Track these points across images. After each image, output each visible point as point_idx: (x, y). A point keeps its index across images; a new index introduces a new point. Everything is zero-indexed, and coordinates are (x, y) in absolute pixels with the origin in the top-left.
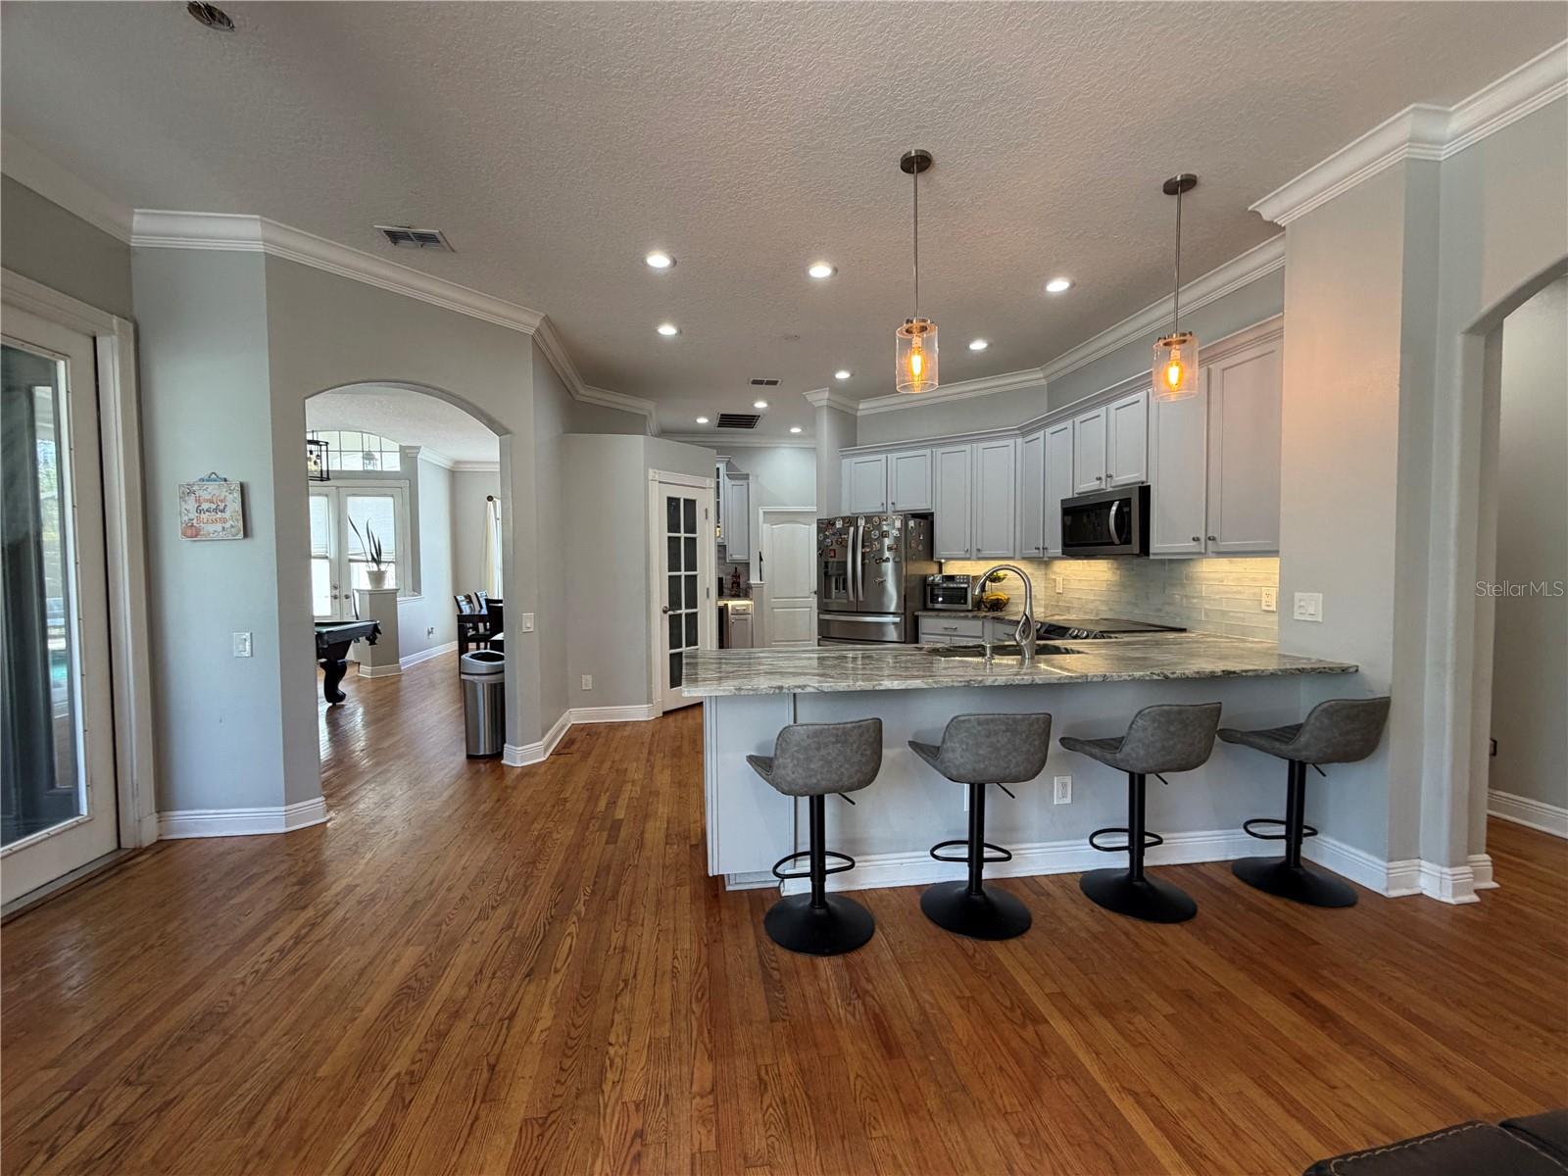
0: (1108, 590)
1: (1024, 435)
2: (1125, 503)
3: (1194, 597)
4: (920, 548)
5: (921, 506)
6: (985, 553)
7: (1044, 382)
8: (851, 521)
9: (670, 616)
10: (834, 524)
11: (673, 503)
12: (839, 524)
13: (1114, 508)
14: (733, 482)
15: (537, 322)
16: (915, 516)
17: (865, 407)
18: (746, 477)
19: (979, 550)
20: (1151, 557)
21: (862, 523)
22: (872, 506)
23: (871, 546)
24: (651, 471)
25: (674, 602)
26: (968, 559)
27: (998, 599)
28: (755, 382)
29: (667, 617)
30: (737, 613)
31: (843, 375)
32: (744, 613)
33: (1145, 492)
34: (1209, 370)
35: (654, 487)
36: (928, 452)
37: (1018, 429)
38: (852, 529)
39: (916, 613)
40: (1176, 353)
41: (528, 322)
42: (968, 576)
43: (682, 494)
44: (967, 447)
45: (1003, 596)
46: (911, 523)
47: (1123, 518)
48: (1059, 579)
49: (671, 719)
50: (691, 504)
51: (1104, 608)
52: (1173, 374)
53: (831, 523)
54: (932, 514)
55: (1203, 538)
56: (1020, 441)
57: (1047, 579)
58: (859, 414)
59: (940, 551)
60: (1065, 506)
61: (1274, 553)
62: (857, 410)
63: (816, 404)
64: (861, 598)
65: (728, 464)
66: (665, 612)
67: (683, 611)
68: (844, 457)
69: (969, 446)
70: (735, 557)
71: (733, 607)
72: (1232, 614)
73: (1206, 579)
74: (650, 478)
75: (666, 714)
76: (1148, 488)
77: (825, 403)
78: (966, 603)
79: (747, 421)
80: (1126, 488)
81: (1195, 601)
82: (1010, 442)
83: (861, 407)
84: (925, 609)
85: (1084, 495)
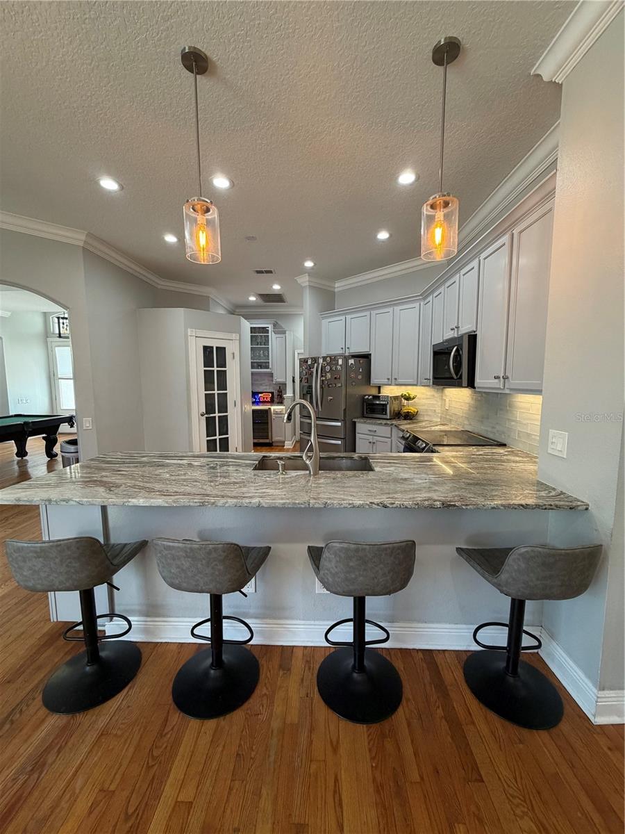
0: (469, 410)
1: (424, 299)
2: (460, 347)
3: (513, 421)
4: (360, 377)
5: (362, 349)
6: (400, 381)
8: (315, 360)
9: (207, 418)
10: (307, 362)
11: (207, 350)
12: (309, 363)
13: (454, 351)
14: (277, 336)
15: (83, 237)
16: (353, 357)
17: (339, 286)
18: (284, 332)
19: (396, 379)
20: (476, 389)
21: (321, 361)
22: (336, 350)
23: (325, 376)
24: (189, 330)
25: (210, 408)
26: (390, 385)
27: (408, 412)
28: (258, 272)
29: (204, 418)
30: (276, 413)
31: (309, 264)
32: (280, 413)
33: (472, 338)
34: (512, 234)
35: (192, 341)
36: (368, 313)
37: (421, 295)
38: (316, 365)
39: (355, 420)
40: (440, 215)
41: (77, 238)
42: (388, 396)
43: (215, 344)
44: (390, 309)
45: (412, 409)
46: (351, 361)
47: (458, 358)
48: (447, 400)
50: (221, 351)
51: (466, 422)
52: (438, 234)
54: (370, 355)
55: (501, 377)
56: (422, 303)
57: (442, 399)
58: (336, 290)
59: (375, 380)
60: (436, 350)
61: (538, 392)
62: (335, 288)
63: (303, 285)
64: (320, 410)
65: (275, 326)
66: (202, 415)
67: (217, 415)
68: (323, 318)
69: (392, 309)
70: (278, 380)
71: (274, 410)
72: (533, 437)
73: (521, 408)
74: (189, 334)
76: (475, 336)
77: (307, 284)
78: (386, 414)
79: (278, 298)
80: (462, 337)
81: (513, 423)
82: (417, 305)
83: (337, 285)
84: (363, 416)
85: (447, 341)
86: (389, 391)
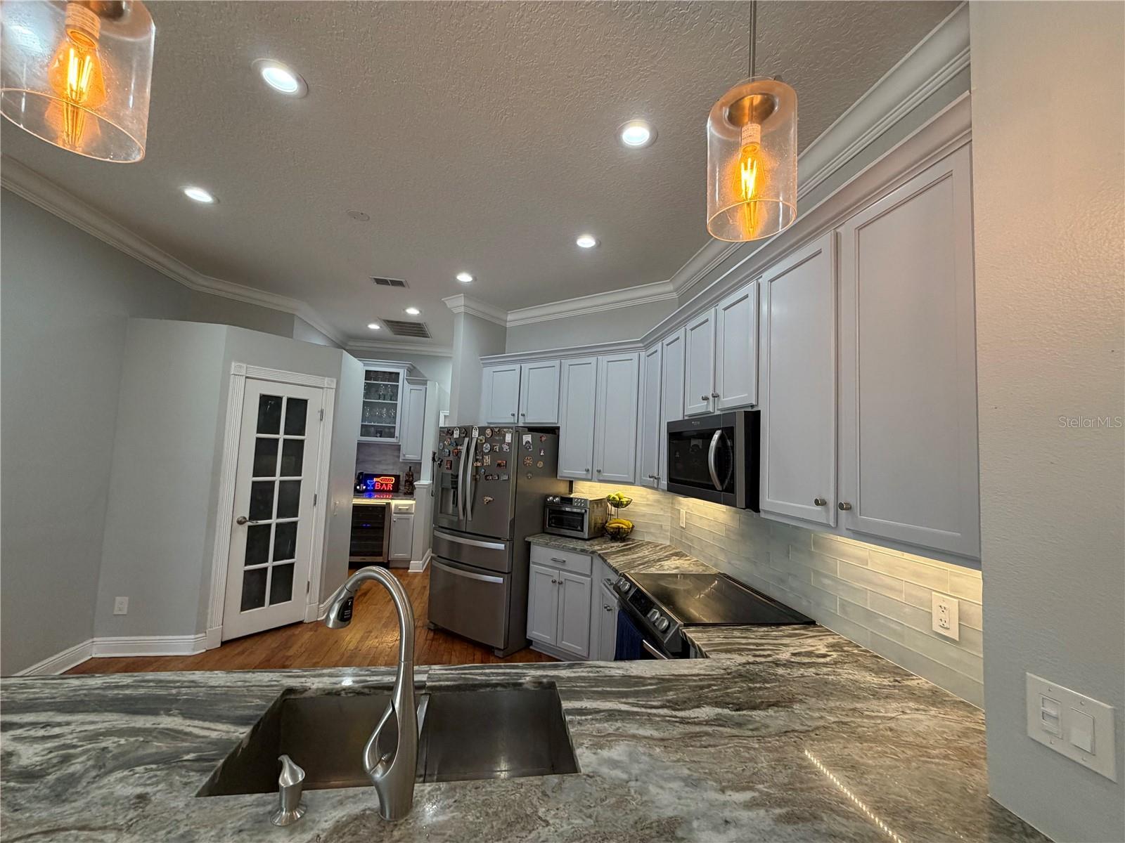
0: (726, 536)
1: (647, 347)
2: (728, 433)
3: (827, 577)
4: (540, 464)
5: (547, 419)
6: (606, 475)
7: (675, 295)
8: (466, 431)
9: (249, 527)
10: (452, 433)
11: (269, 405)
12: (456, 435)
13: (716, 436)
14: (413, 386)
16: (532, 430)
17: (513, 319)
18: (424, 383)
19: (599, 471)
20: (762, 515)
21: (475, 434)
22: (503, 416)
23: (481, 461)
24: (234, 364)
25: (260, 512)
26: (590, 480)
27: (619, 528)
28: (379, 281)
29: (243, 528)
30: (400, 512)
31: (465, 278)
32: (407, 512)
33: (753, 419)
35: (237, 385)
36: (557, 363)
37: (641, 341)
38: (467, 440)
39: (529, 539)
40: (752, 131)
42: (586, 500)
43: (286, 393)
44: (593, 360)
45: (625, 523)
46: (527, 438)
47: (724, 453)
48: (683, 512)
50: (298, 407)
52: (749, 178)
53: (449, 432)
54: (558, 428)
55: (831, 504)
56: (643, 354)
57: (673, 509)
58: (508, 325)
59: (565, 470)
60: (672, 429)
62: (506, 321)
63: (456, 311)
64: (469, 518)
65: (411, 371)
66: (240, 523)
67: (274, 521)
68: (485, 365)
69: (595, 358)
71: (396, 506)
72: (882, 621)
73: (843, 555)
74: (233, 371)
75: (224, 643)
76: (758, 414)
77: (462, 309)
78: (582, 530)
79: (415, 330)
80: (730, 415)
82: (635, 356)
83: (510, 317)
84: (544, 532)
85: (694, 418)
86: (587, 491)
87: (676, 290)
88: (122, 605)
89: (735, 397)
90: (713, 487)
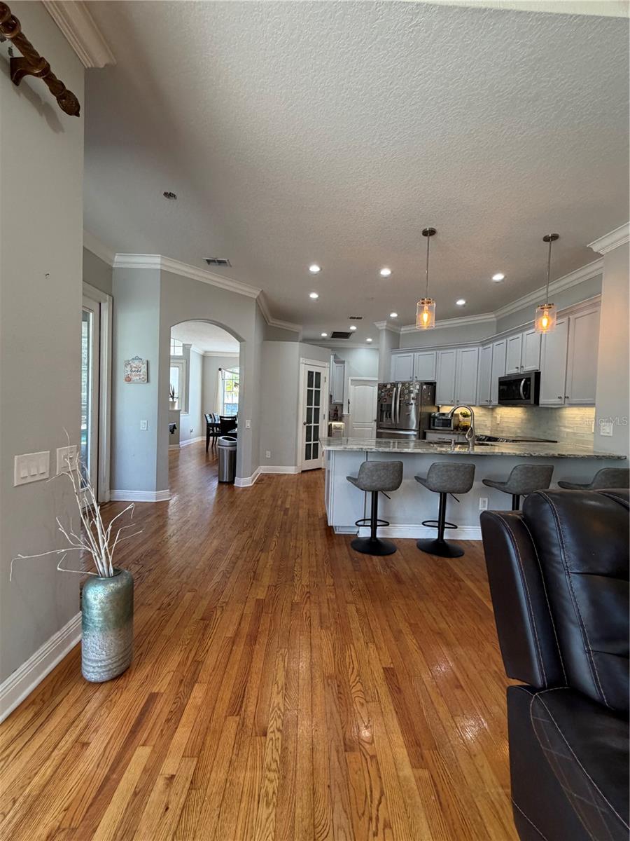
0: (522, 422)
1: (483, 345)
2: (528, 380)
3: (561, 425)
4: (429, 399)
5: (430, 379)
6: (461, 402)
7: (495, 319)
8: (395, 385)
9: (307, 427)
10: (386, 386)
11: (310, 373)
12: (389, 386)
13: (523, 382)
14: (337, 365)
15: (258, 293)
16: (427, 383)
17: (404, 330)
18: (343, 362)
19: (458, 401)
20: (540, 406)
21: (400, 386)
22: (406, 379)
23: (404, 397)
24: (301, 359)
25: (309, 421)
26: (453, 405)
27: (465, 426)
28: (351, 318)
29: (305, 427)
31: (394, 315)
32: (339, 428)
33: (538, 375)
34: (569, 318)
35: (302, 366)
36: (434, 352)
37: (481, 342)
38: (395, 389)
39: (425, 431)
40: (546, 313)
41: (254, 293)
43: (315, 370)
44: (454, 351)
45: (469, 424)
46: (425, 387)
47: (526, 387)
48: (498, 417)
49: (305, 475)
50: (318, 374)
51: (519, 431)
52: (544, 322)
53: (385, 386)
54: (435, 383)
55: (563, 397)
56: (481, 348)
57: (492, 417)
58: (401, 333)
59: (438, 401)
60: (501, 380)
61: (592, 405)
62: (400, 331)
63: (380, 328)
64: (398, 422)
65: (335, 356)
66: (304, 424)
67: (313, 424)
68: (393, 354)
70: (337, 401)
74: (301, 362)
75: (303, 472)
76: (540, 373)
77: (384, 328)
78: (450, 427)
79: (346, 335)
80: (529, 373)
81: (561, 427)
82: (476, 349)
83: (402, 329)
84: (430, 429)
85: (510, 376)
86: (446, 410)
87: (496, 317)
88: (268, 454)
89: (530, 367)
90: (522, 399)
